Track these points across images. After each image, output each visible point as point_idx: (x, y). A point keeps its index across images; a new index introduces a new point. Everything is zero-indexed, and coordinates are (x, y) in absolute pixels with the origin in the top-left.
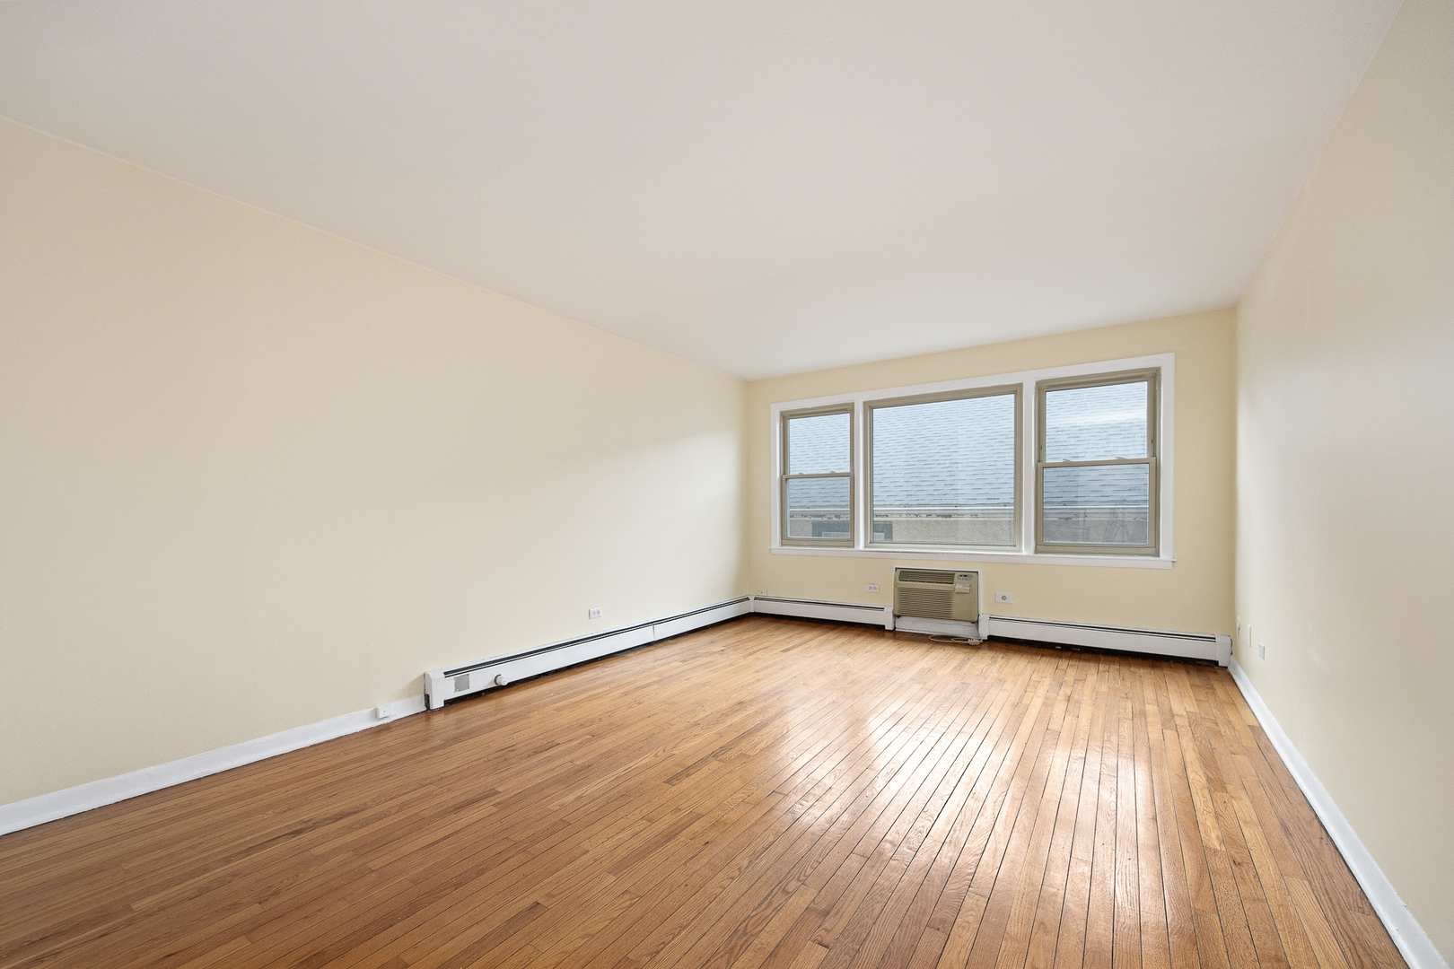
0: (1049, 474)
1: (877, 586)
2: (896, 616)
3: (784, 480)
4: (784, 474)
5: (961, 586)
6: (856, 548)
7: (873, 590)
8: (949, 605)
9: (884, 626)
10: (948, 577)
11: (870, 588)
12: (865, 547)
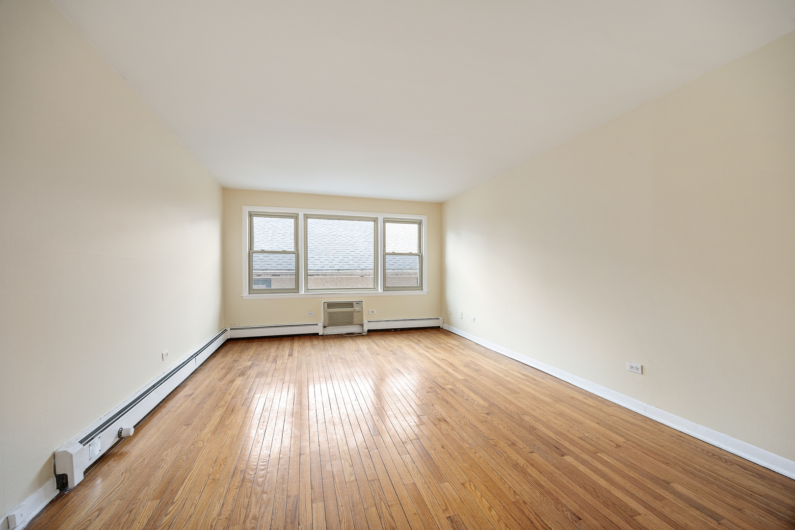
0: (388, 257)
1: (313, 313)
2: (325, 327)
3: (251, 253)
4: (250, 250)
5: (358, 308)
6: (300, 293)
7: (310, 315)
8: (353, 318)
9: (318, 333)
10: (350, 305)
11: (309, 314)
12: (305, 292)
